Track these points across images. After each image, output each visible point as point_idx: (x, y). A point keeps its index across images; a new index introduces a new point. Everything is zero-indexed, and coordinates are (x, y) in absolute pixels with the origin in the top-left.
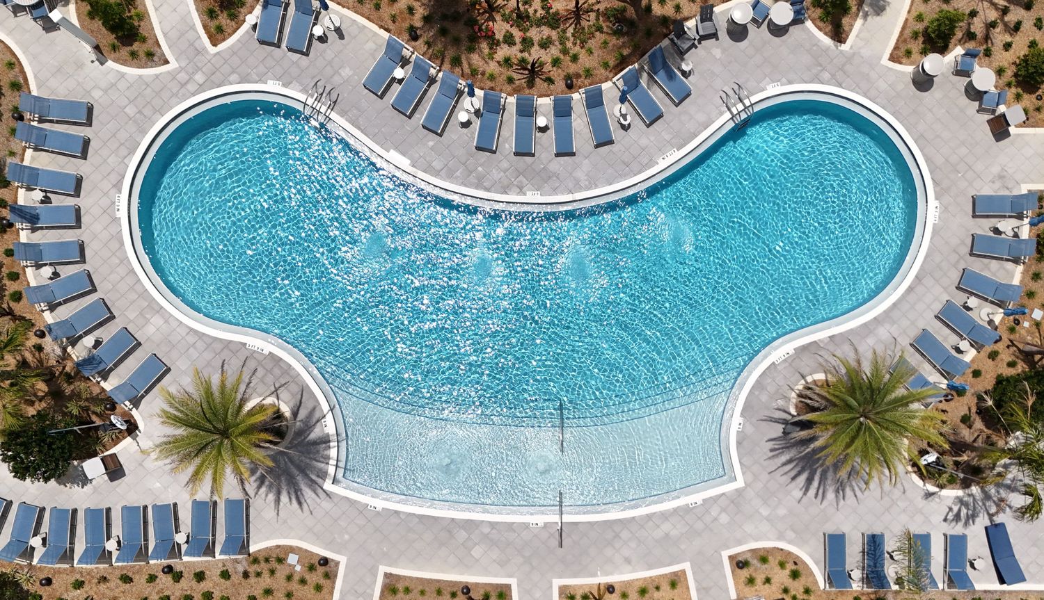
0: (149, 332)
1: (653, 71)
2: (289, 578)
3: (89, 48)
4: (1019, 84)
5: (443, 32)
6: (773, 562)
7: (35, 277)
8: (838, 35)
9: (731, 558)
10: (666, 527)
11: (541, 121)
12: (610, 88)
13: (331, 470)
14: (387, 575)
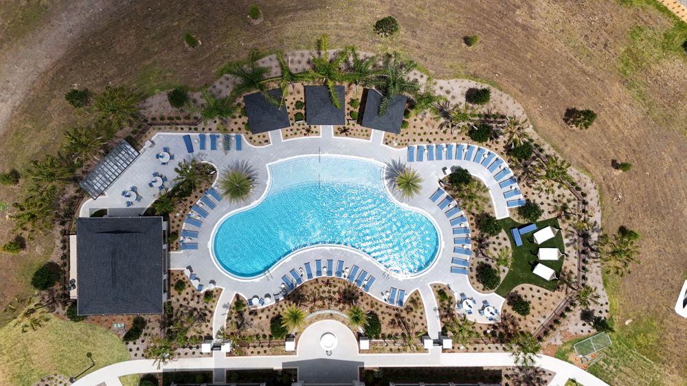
0: (436, 209)
1: (292, 284)
2: (397, 139)
3: (452, 288)
4: (184, 283)
5: (353, 295)
6: (257, 142)
7: (467, 224)
8: (237, 296)
9: (270, 143)
10: (289, 152)
11: (325, 269)
12: (305, 280)
13: (385, 170)
14: (369, 139)
